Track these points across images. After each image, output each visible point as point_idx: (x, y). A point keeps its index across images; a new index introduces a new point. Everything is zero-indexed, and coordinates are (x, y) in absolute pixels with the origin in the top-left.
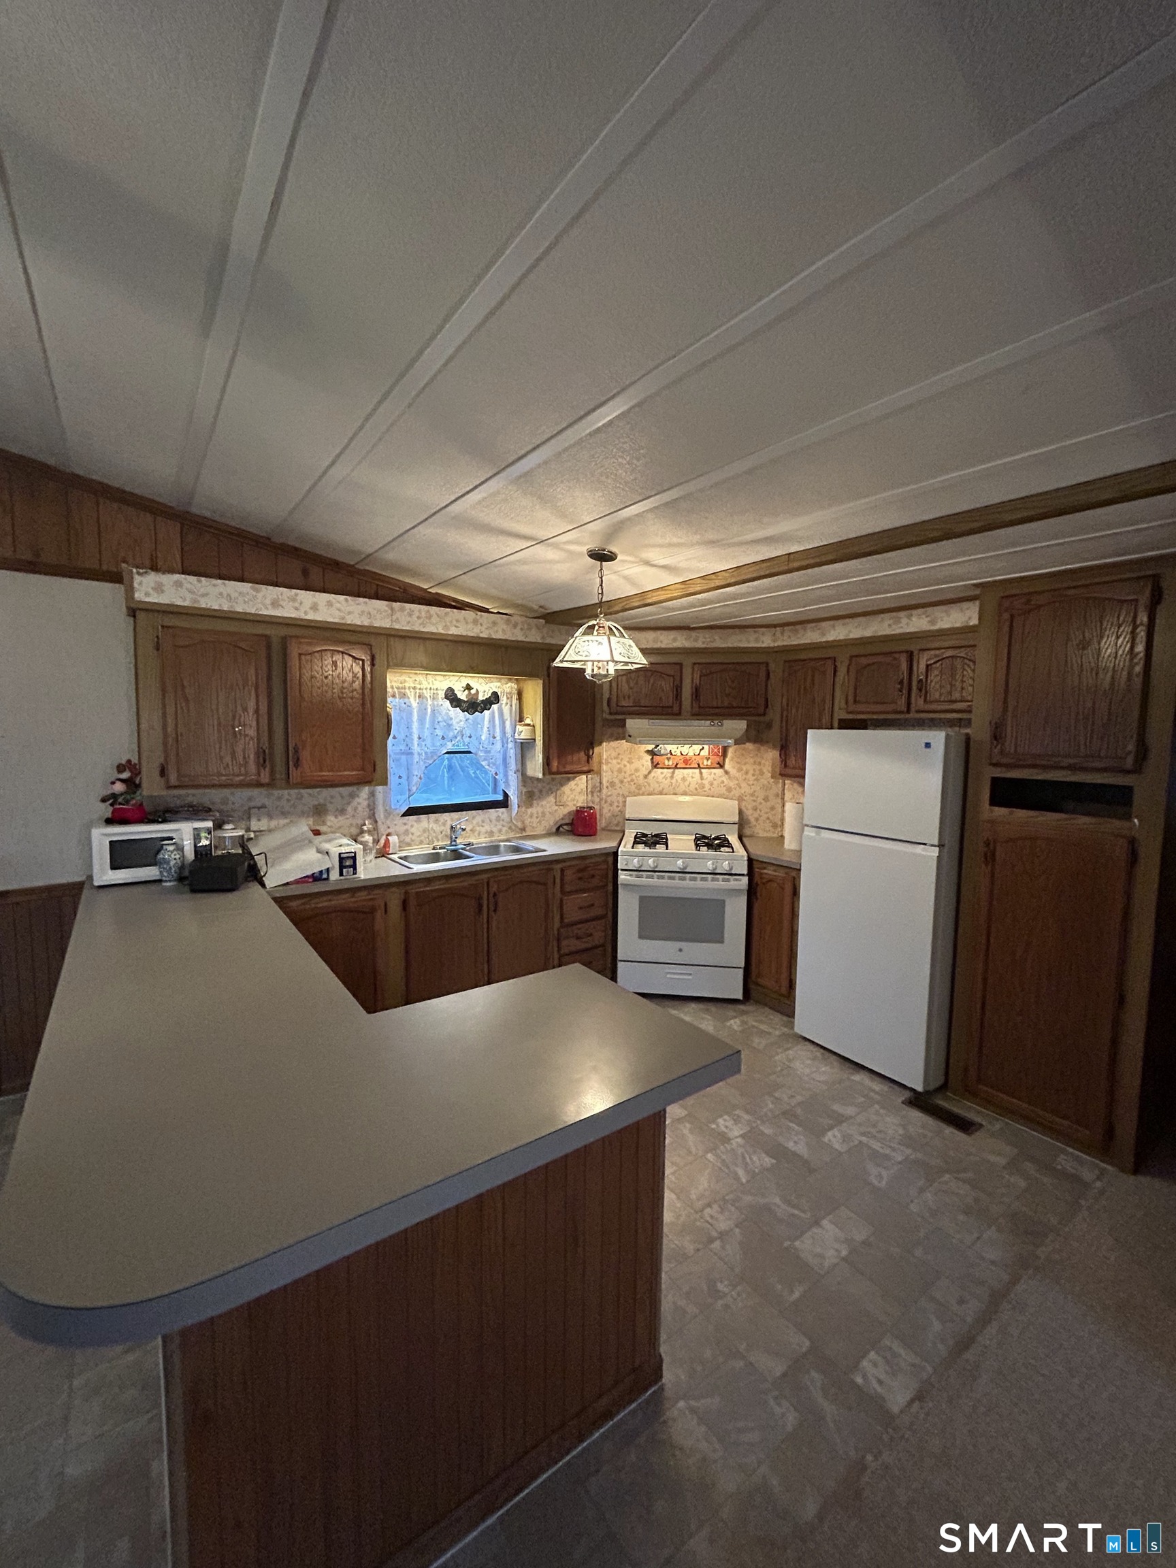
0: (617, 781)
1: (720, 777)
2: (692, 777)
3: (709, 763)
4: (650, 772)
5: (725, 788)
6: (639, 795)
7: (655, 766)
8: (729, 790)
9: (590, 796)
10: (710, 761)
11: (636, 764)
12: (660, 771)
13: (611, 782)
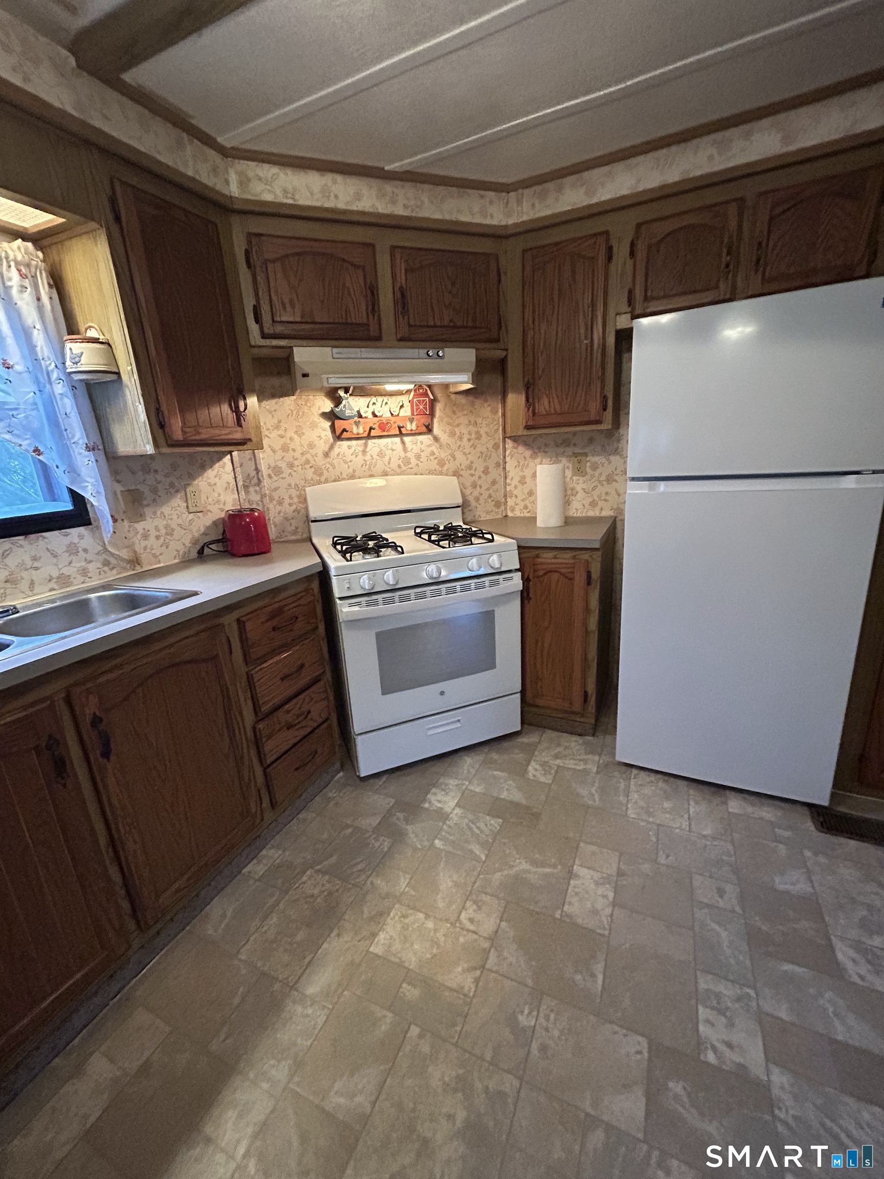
0: (283, 465)
1: (429, 446)
2: (393, 450)
3: (414, 427)
4: (332, 447)
5: (436, 461)
6: (319, 483)
7: (339, 436)
8: (441, 463)
9: (242, 493)
10: (414, 424)
11: (311, 435)
12: (345, 444)
13: (275, 468)
